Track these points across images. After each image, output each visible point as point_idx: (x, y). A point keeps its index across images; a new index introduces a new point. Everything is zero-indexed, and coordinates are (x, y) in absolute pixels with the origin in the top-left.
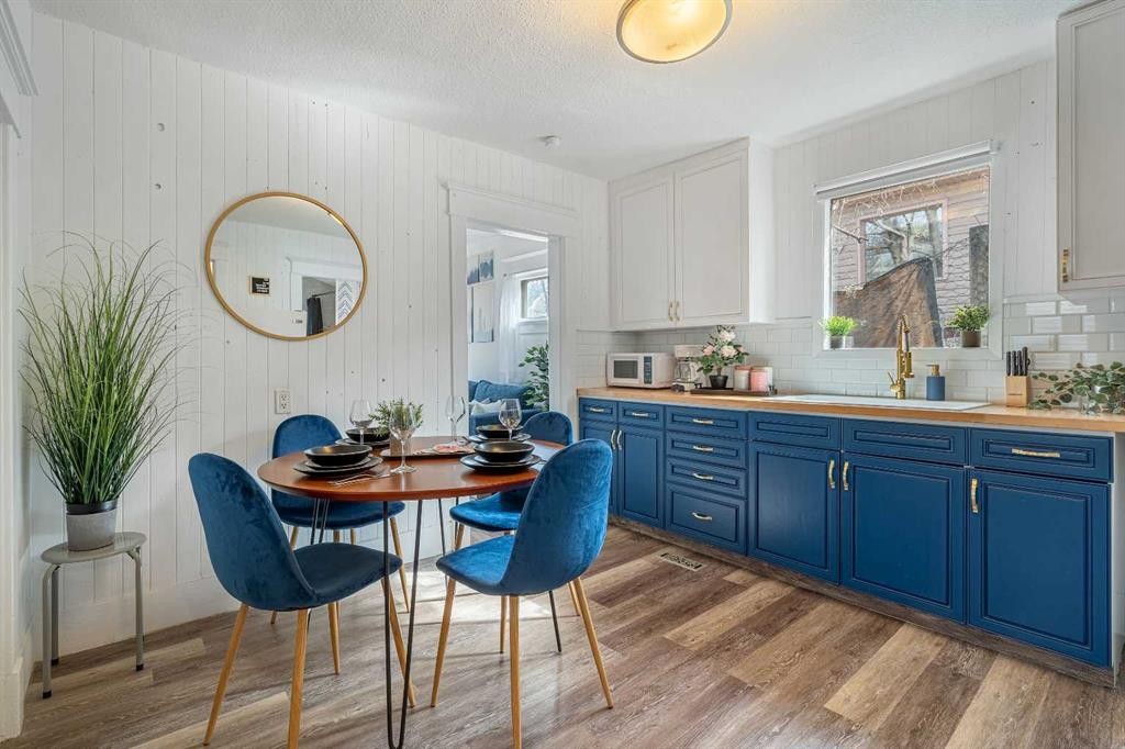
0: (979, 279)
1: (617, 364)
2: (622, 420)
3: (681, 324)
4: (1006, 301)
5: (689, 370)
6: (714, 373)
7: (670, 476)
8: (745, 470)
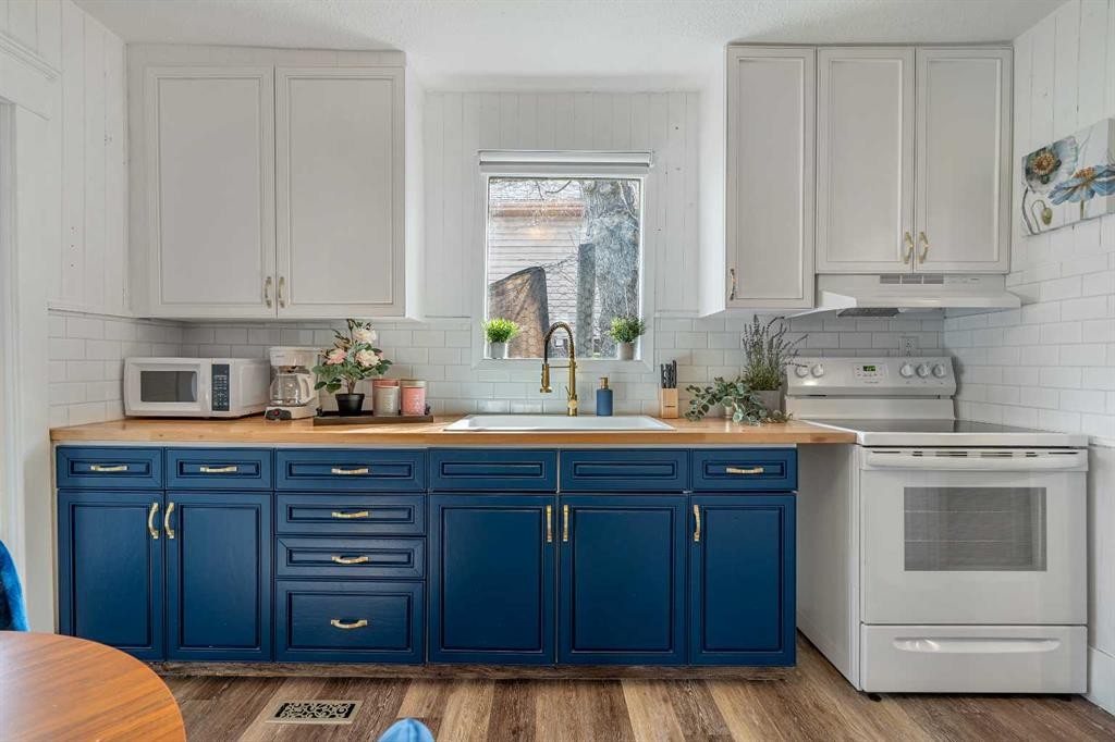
0: (587, 295)
1: (147, 378)
2: (174, 481)
3: (286, 313)
4: (657, 315)
5: (297, 385)
6: (344, 390)
7: (283, 568)
8: (423, 536)
